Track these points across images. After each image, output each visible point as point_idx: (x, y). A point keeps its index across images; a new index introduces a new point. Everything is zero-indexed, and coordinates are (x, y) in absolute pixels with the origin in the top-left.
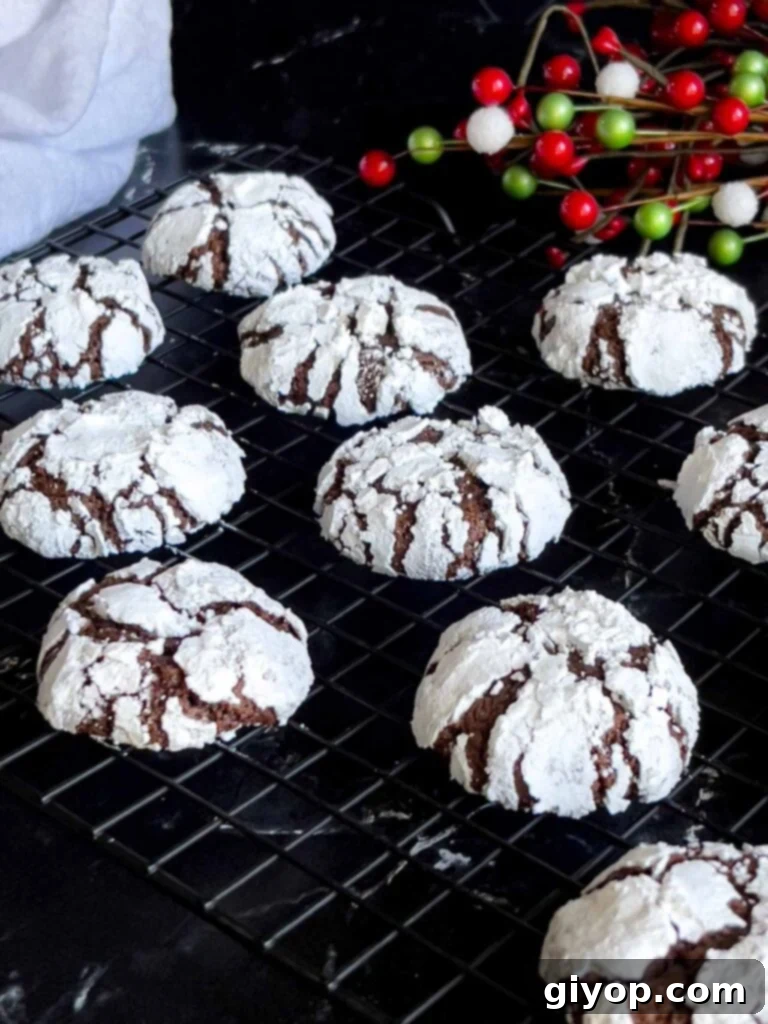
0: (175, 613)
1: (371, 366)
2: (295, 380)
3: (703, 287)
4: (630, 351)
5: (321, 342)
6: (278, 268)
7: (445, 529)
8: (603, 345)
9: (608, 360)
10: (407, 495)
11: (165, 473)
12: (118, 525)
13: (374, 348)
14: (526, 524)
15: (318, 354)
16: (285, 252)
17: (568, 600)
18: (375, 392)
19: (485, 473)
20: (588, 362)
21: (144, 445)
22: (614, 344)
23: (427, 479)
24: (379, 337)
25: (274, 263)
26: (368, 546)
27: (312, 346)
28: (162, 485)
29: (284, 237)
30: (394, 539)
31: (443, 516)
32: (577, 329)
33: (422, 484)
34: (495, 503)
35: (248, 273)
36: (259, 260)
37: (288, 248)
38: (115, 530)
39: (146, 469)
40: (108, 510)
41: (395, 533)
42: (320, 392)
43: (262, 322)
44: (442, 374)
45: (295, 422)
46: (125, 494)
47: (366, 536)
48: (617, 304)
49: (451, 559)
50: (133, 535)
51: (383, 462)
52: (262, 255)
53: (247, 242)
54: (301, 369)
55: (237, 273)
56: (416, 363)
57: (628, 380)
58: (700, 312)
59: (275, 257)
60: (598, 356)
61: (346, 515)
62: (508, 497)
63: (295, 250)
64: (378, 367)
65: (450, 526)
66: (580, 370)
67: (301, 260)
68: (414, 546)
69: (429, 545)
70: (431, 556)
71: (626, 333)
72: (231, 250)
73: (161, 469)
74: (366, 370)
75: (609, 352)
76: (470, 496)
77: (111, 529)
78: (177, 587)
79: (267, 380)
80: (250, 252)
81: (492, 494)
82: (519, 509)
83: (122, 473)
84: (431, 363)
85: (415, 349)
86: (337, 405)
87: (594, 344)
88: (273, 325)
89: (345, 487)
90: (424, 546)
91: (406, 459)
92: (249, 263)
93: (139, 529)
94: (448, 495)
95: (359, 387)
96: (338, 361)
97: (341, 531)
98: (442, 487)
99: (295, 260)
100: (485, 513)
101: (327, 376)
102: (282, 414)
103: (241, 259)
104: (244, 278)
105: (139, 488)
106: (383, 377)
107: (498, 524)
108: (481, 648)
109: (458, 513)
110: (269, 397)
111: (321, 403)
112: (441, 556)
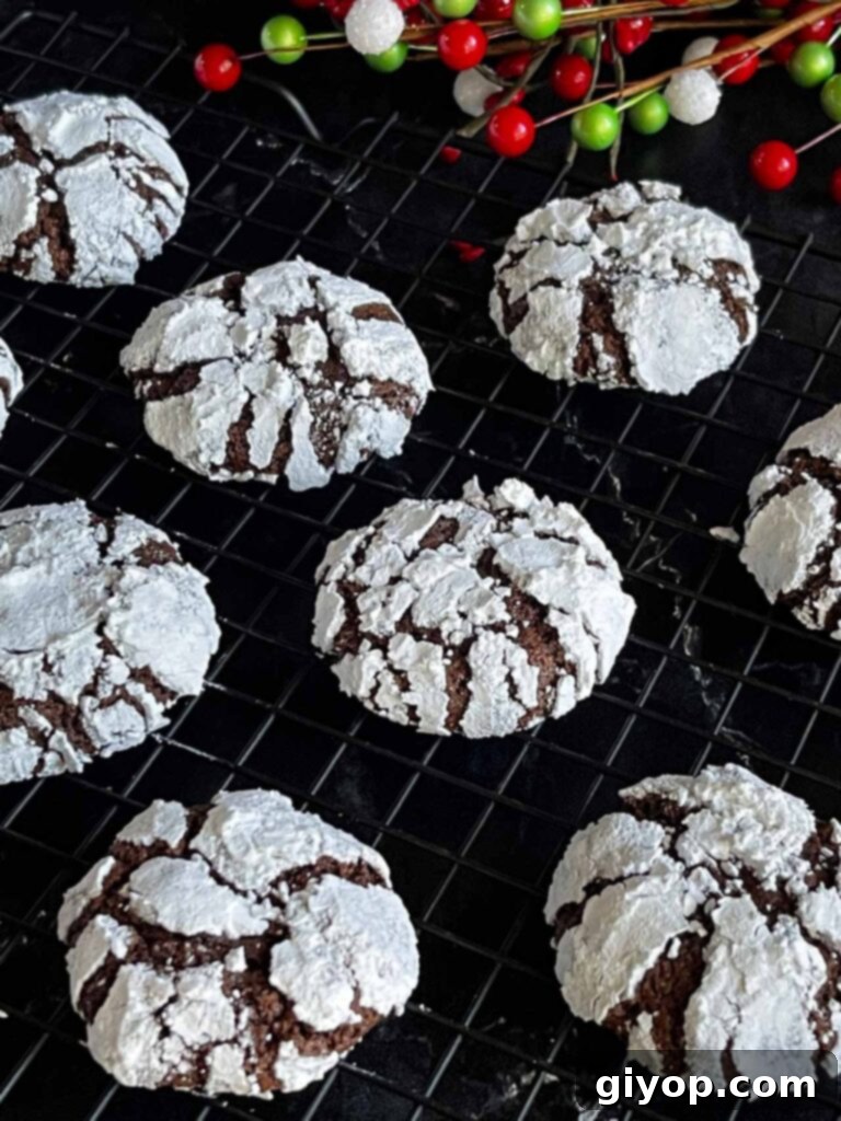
0: (240, 898)
1: (325, 414)
2: (230, 445)
3: (697, 239)
4: (634, 348)
5: (254, 392)
6: (135, 245)
7: (509, 678)
8: (598, 341)
9: (607, 360)
10: (450, 635)
11: (134, 649)
12: (90, 733)
13: (321, 385)
14: (596, 647)
15: (255, 409)
16: (139, 222)
17: (714, 791)
18: (336, 449)
19: (540, 590)
20: (580, 362)
21: (96, 615)
22: (611, 338)
23: (470, 609)
24: (319, 365)
25: (129, 239)
26: (412, 709)
27: (244, 397)
28: (133, 665)
29: (134, 201)
30: (447, 698)
31: (504, 661)
32: (560, 319)
33: (463, 616)
34: (561, 632)
35: (100, 260)
36: (111, 242)
37: (143, 214)
38: (86, 737)
39: (108, 647)
40: (73, 715)
41: (447, 691)
42: (265, 458)
43: (161, 359)
44: (407, 404)
45: (233, 492)
46: (90, 691)
47: (407, 698)
48: (598, 275)
49: (522, 713)
50: (109, 739)
51: (403, 588)
52: (114, 233)
53: (92, 220)
54: (235, 430)
55: (86, 261)
56: (378, 402)
57: (633, 381)
58: (702, 279)
59: (129, 231)
60: (594, 356)
61: (377, 673)
62: (575, 619)
63: (151, 216)
64: (333, 414)
65: (516, 675)
66: (570, 372)
67: (160, 226)
68: (473, 706)
69: (493, 702)
70: (497, 713)
71: (625, 324)
72: (73, 233)
73: (127, 644)
74: (319, 420)
75: (607, 351)
76: (526, 624)
77: (81, 738)
78: (228, 856)
79: (193, 448)
80: (97, 232)
81: (554, 618)
82: (588, 632)
83: (80, 663)
84: (394, 394)
85: (371, 379)
86: (288, 471)
87: (585, 338)
88: (178, 364)
89: (363, 628)
90: (487, 704)
91: (432, 580)
92: (100, 248)
93: (117, 730)
94: (498, 628)
95: (315, 444)
96: (283, 415)
97: (374, 691)
98: (490, 617)
99: (153, 229)
100: (552, 645)
101: (272, 438)
102: (216, 483)
103: (89, 243)
104: (95, 268)
105: (107, 678)
106: (344, 429)
107: (568, 657)
108: (642, 896)
109: (521, 655)
110: (200, 465)
111: (268, 470)
112: (509, 713)
